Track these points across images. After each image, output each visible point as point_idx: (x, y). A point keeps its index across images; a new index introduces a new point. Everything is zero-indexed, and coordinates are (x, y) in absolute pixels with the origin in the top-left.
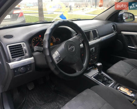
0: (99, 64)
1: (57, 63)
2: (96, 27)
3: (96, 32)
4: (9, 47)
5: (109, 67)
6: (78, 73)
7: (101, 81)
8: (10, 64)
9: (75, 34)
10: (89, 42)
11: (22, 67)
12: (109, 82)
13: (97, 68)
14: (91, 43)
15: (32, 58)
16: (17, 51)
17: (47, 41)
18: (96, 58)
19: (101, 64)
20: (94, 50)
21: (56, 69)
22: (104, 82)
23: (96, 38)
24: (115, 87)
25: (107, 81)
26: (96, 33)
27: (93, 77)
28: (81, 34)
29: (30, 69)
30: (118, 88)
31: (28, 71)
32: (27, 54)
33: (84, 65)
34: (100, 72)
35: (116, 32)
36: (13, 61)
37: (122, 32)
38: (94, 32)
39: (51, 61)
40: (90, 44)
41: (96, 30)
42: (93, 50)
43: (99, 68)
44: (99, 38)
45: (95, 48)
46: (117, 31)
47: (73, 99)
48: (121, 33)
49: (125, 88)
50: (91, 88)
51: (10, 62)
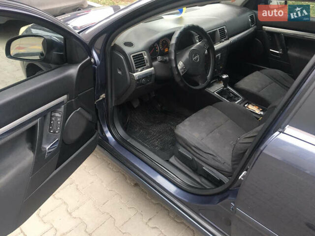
0: (225, 77)
1: (182, 74)
2: (225, 22)
3: (224, 30)
4: (133, 56)
5: (239, 80)
6: (201, 85)
7: (226, 97)
8: (134, 74)
9: (197, 36)
10: (215, 47)
11: (143, 78)
12: (236, 99)
13: (221, 81)
14: (217, 46)
15: (152, 68)
16: (139, 61)
17: (173, 51)
18: (221, 67)
19: (227, 76)
20: (220, 57)
21: (181, 80)
22: (229, 98)
23: (223, 40)
24: (242, 105)
25: (233, 98)
26: (224, 32)
27: (217, 93)
28: (205, 40)
29: (150, 81)
30: (246, 105)
31: (148, 82)
32: (148, 64)
33: (208, 76)
34: (225, 86)
35: (255, 27)
36: (136, 72)
37: (264, 27)
38: (222, 31)
39: (177, 73)
40: (215, 49)
41: (224, 27)
42: (218, 57)
43: (224, 81)
44: (228, 39)
45: (221, 55)
46: (255, 25)
47: (193, 115)
48: (262, 29)
49: (254, 106)
50: (214, 105)
51: (134, 73)
